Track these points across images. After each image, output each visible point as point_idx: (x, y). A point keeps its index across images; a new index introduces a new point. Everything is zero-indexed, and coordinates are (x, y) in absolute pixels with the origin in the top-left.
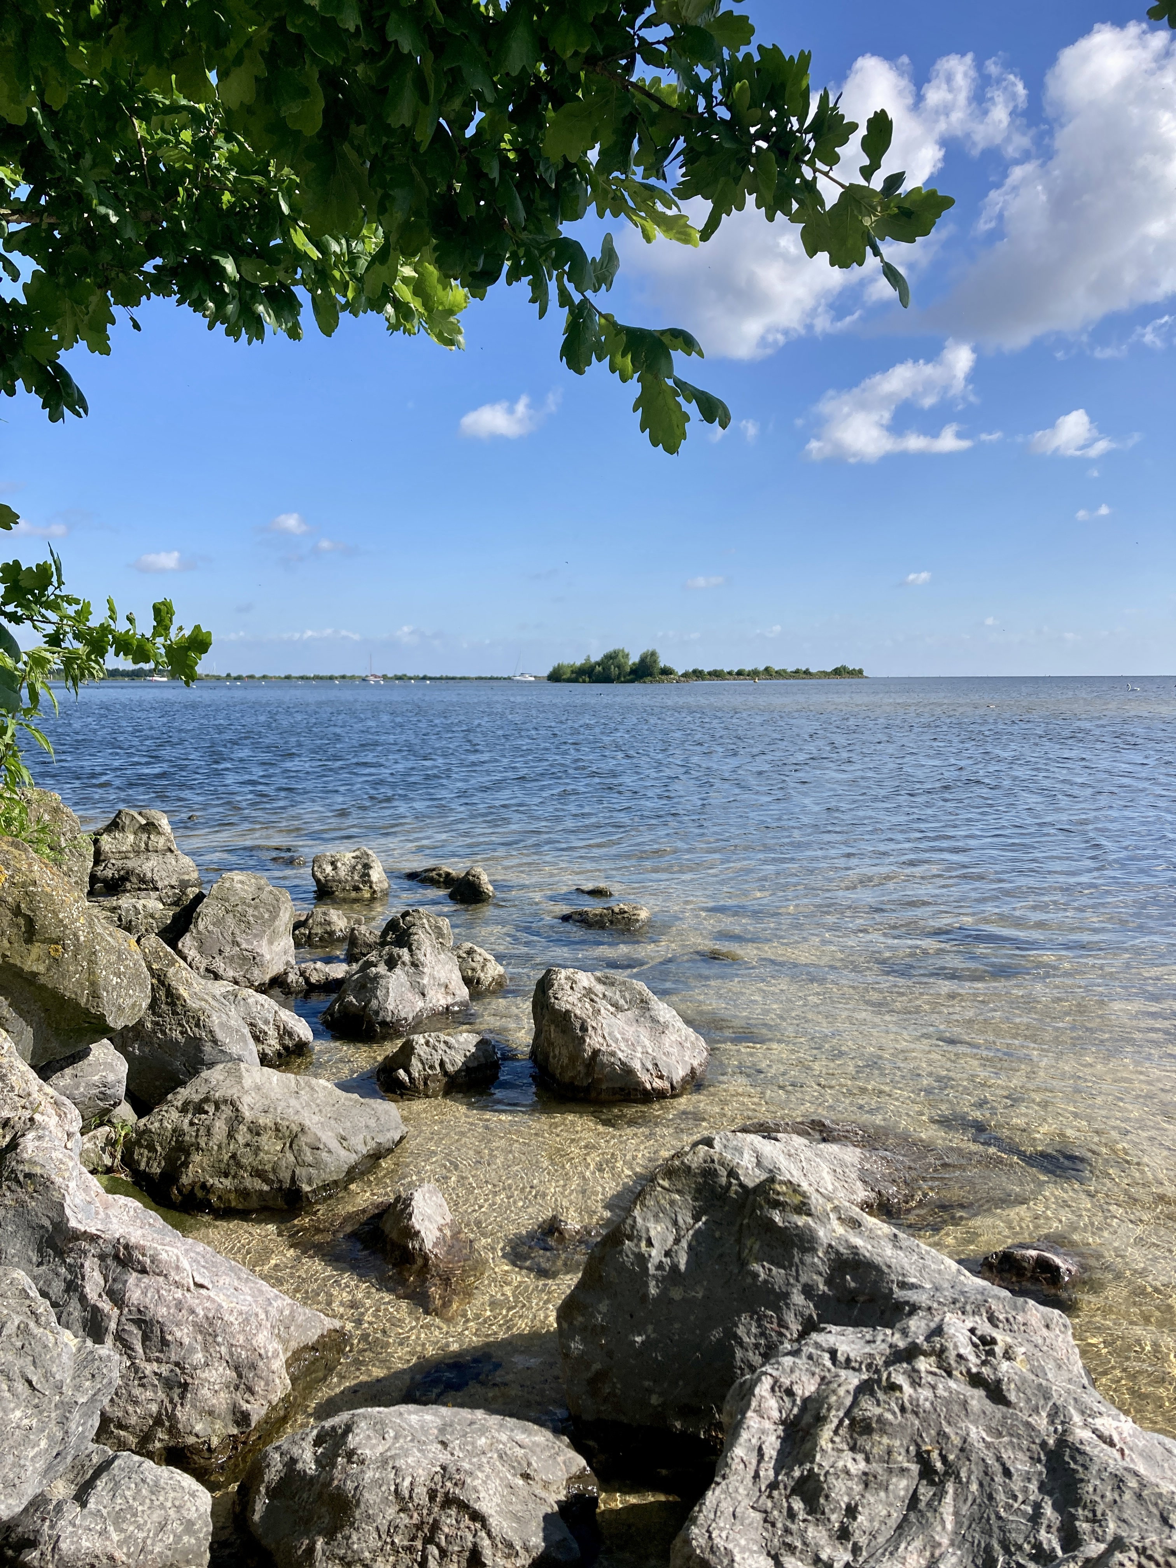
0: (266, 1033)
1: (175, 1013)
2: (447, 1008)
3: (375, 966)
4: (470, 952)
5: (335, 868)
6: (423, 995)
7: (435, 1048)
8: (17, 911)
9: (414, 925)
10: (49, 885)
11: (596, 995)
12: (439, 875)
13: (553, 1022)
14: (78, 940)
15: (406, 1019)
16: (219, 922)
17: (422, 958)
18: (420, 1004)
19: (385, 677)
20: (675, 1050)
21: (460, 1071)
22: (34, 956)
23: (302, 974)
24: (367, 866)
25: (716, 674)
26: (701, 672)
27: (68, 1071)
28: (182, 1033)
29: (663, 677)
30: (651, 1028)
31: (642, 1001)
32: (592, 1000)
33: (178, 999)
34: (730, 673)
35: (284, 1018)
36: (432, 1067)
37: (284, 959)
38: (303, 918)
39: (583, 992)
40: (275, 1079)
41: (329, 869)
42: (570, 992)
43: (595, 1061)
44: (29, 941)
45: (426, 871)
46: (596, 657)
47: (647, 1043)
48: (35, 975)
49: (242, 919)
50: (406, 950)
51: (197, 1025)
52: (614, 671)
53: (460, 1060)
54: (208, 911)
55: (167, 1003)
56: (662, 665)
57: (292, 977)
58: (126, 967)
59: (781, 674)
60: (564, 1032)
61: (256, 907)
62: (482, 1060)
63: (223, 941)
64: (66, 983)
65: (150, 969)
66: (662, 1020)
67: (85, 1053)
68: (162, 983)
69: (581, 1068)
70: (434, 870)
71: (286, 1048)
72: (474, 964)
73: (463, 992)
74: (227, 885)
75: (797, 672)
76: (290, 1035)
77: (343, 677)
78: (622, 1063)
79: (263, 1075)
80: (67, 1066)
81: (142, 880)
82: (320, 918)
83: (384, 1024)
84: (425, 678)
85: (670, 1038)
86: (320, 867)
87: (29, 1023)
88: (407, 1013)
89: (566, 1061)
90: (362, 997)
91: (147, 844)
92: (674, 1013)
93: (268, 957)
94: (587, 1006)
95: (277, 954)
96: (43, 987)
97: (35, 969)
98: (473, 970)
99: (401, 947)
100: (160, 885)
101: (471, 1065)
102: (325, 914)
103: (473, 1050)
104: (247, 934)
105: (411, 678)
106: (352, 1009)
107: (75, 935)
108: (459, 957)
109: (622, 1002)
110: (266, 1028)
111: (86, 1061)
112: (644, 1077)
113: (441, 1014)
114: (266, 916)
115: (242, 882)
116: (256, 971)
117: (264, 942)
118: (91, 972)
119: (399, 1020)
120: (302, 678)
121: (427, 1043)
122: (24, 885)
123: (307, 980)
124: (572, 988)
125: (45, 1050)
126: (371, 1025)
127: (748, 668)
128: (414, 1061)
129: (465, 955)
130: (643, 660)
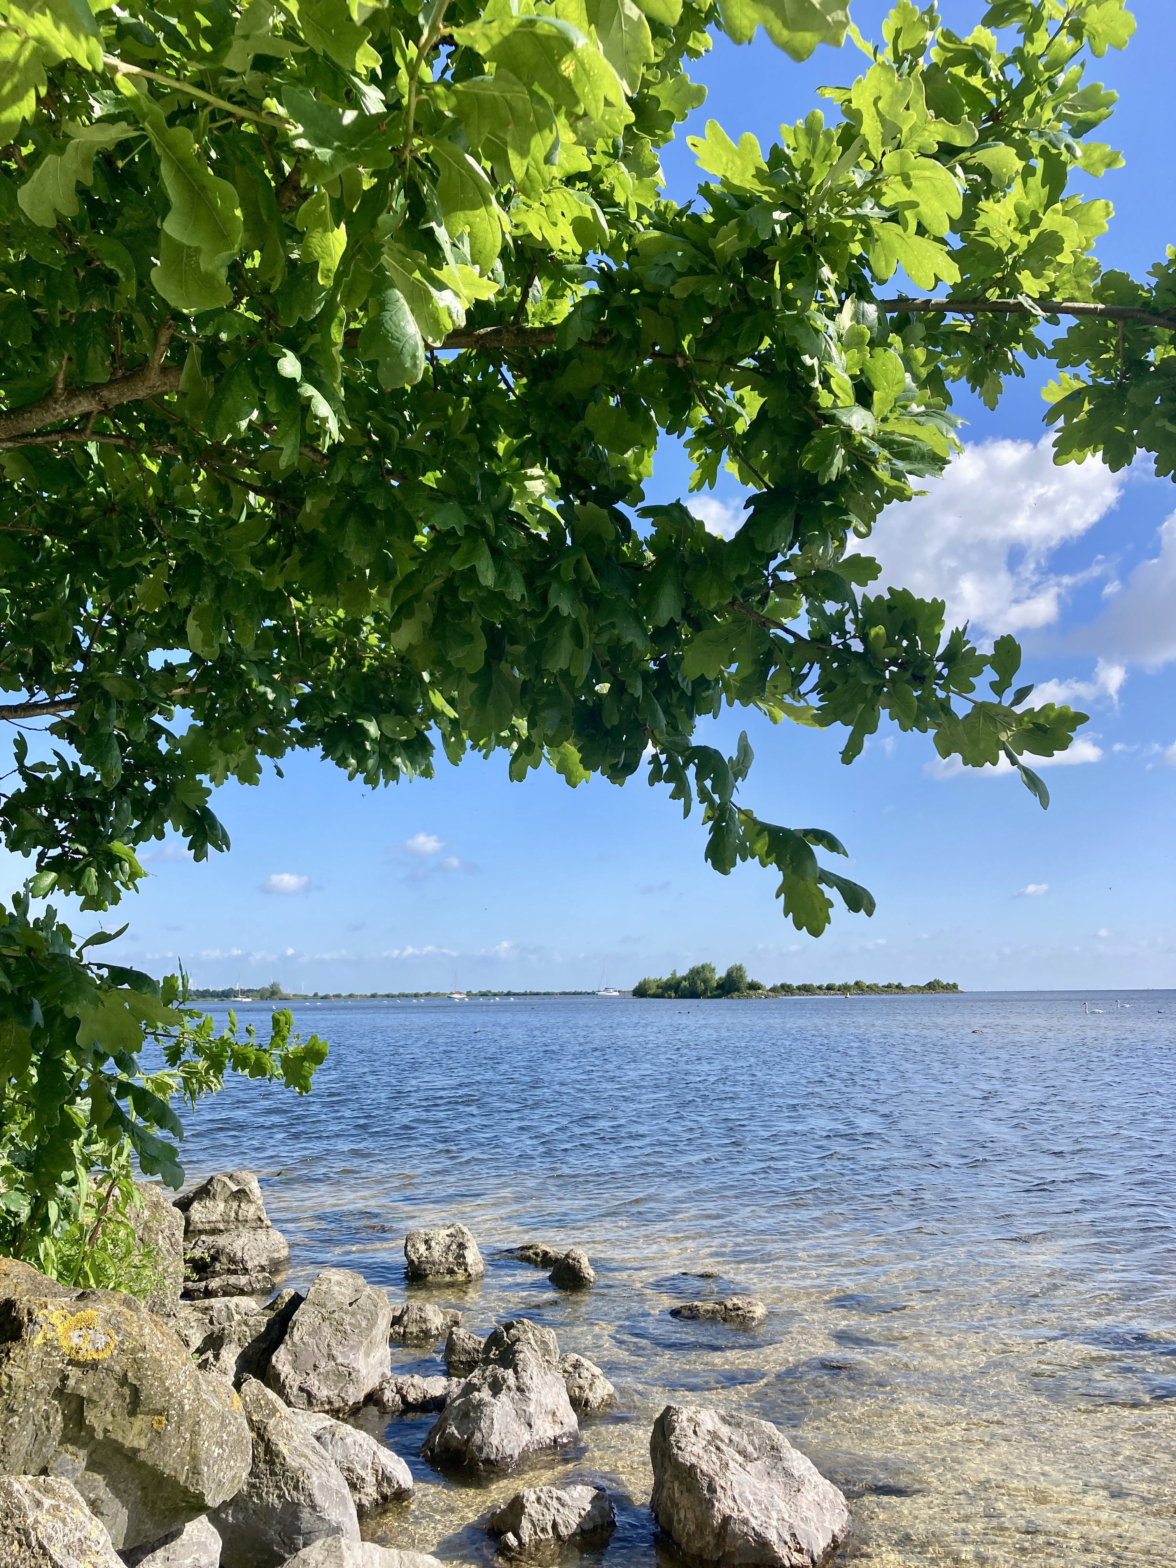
0: (363, 1479)
1: (273, 1473)
2: (555, 1441)
3: (479, 1390)
4: (577, 1366)
5: (429, 1248)
6: (530, 1426)
7: (546, 1506)
8: (123, 1381)
9: (518, 1340)
10: (158, 1349)
11: (722, 1441)
12: (536, 1254)
13: (677, 1477)
14: (182, 1409)
15: (511, 1456)
16: (315, 1332)
17: (529, 1382)
18: (527, 1437)
19: (469, 994)
20: (812, 1514)
21: (574, 1535)
22: (136, 1430)
23: (399, 1391)
24: (461, 1246)
25: (806, 989)
26: (789, 987)
27: (160, 1553)
28: (279, 1497)
29: (751, 992)
30: (785, 1484)
31: (773, 1448)
32: (718, 1448)
33: (277, 1456)
34: (820, 988)
35: (383, 1460)
36: (544, 1530)
37: (380, 1371)
38: (398, 1313)
39: (708, 1438)
40: (377, 1557)
41: (422, 1248)
42: (693, 1439)
43: (726, 1530)
44: (132, 1413)
45: (522, 1248)
46: (682, 972)
47: (782, 1505)
48: (136, 1451)
49: (338, 1328)
50: (511, 1371)
51: (296, 1488)
52: (701, 986)
53: (574, 1521)
54: (304, 1316)
55: (266, 1462)
56: (749, 980)
57: (389, 1395)
58: (229, 1434)
59: (872, 989)
60: (689, 1491)
61: (353, 1314)
62: (599, 1520)
63: (319, 1355)
64: (166, 1458)
65: (250, 1421)
66: (796, 1474)
67: (179, 1533)
68: (261, 1436)
69: (710, 1538)
70: (531, 1247)
71: (385, 1497)
72: (582, 1382)
73: (571, 1419)
74: (324, 1288)
75: (889, 986)
76: (389, 1480)
77: (428, 994)
78: (757, 1534)
79: (364, 1551)
80: (159, 1547)
81: (232, 1260)
82: (415, 1314)
83: (488, 1461)
84: (509, 994)
85: (808, 1496)
86: (413, 1246)
87: (125, 1504)
88: (513, 1449)
89: (693, 1528)
90: (464, 1428)
91: (237, 1214)
92: (809, 1463)
93: (364, 1372)
94: (714, 1458)
95: (373, 1367)
96: (143, 1464)
97: (136, 1444)
98: (580, 1388)
99: (506, 1368)
100: (249, 1265)
101: (586, 1527)
102: (420, 1309)
103: (588, 1507)
104: (344, 1346)
105: (495, 995)
106: (455, 1443)
107: (181, 1404)
108: (565, 1371)
109: (750, 1449)
110: (363, 1473)
111: (179, 1541)
112: (781, 1551)
113: (549, 1447)
114: (364, 1324)
115: (339, 1284)
116: (351, 1389)
117: (361, 1355)
118: (193, 1444)
119: (503, 1458)
120: (388, 996)
121: (539, 1500)
122: (133, 1351)
123: (404, 1398)
124: (695, 1432)
125: (139, 1533)
126: (474, 1461)
127: (838, 983)
128: (525, 1523)
129: (571, 1369)
130: (729, 974)
